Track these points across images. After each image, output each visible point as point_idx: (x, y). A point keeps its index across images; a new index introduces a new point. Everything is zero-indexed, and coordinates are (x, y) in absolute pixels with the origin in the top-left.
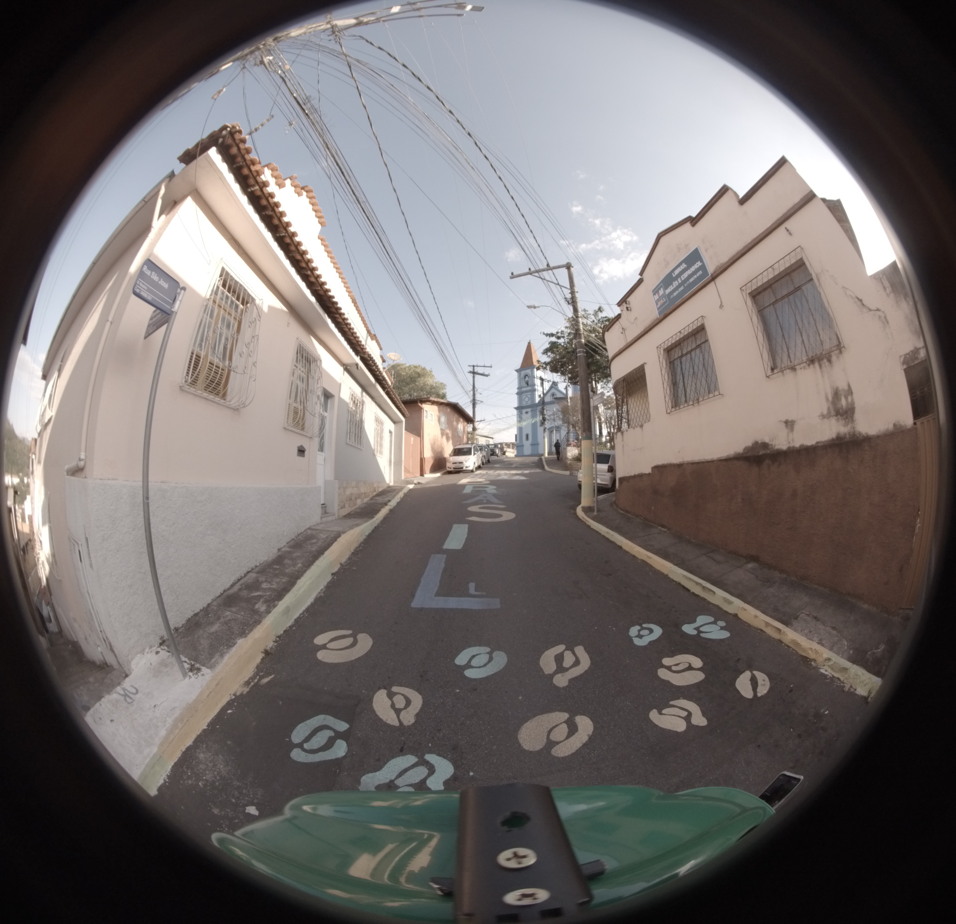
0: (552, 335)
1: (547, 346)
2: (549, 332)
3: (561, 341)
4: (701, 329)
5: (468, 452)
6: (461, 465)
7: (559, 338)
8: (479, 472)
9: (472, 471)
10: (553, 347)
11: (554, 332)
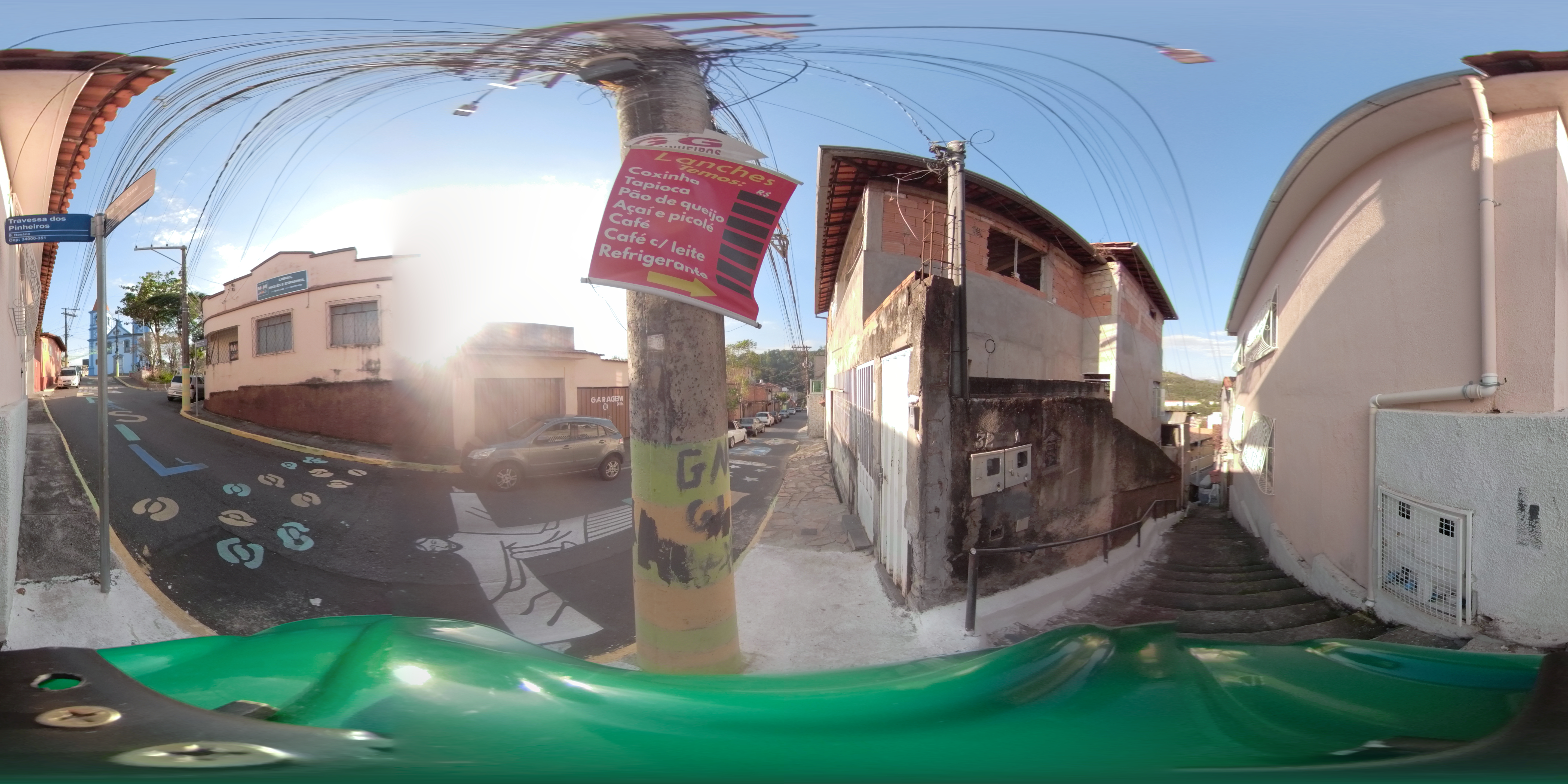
0: (128, 288)
1: (124, 296)
2: (126, 286)
3: (135, 293)
4: (289, 315)
5: (72, 373)
6: (69, 383)
7: (133, 290)
8: (81, 388)
9: (77, 387)
10: (129, 297)
11: (131, 287)
